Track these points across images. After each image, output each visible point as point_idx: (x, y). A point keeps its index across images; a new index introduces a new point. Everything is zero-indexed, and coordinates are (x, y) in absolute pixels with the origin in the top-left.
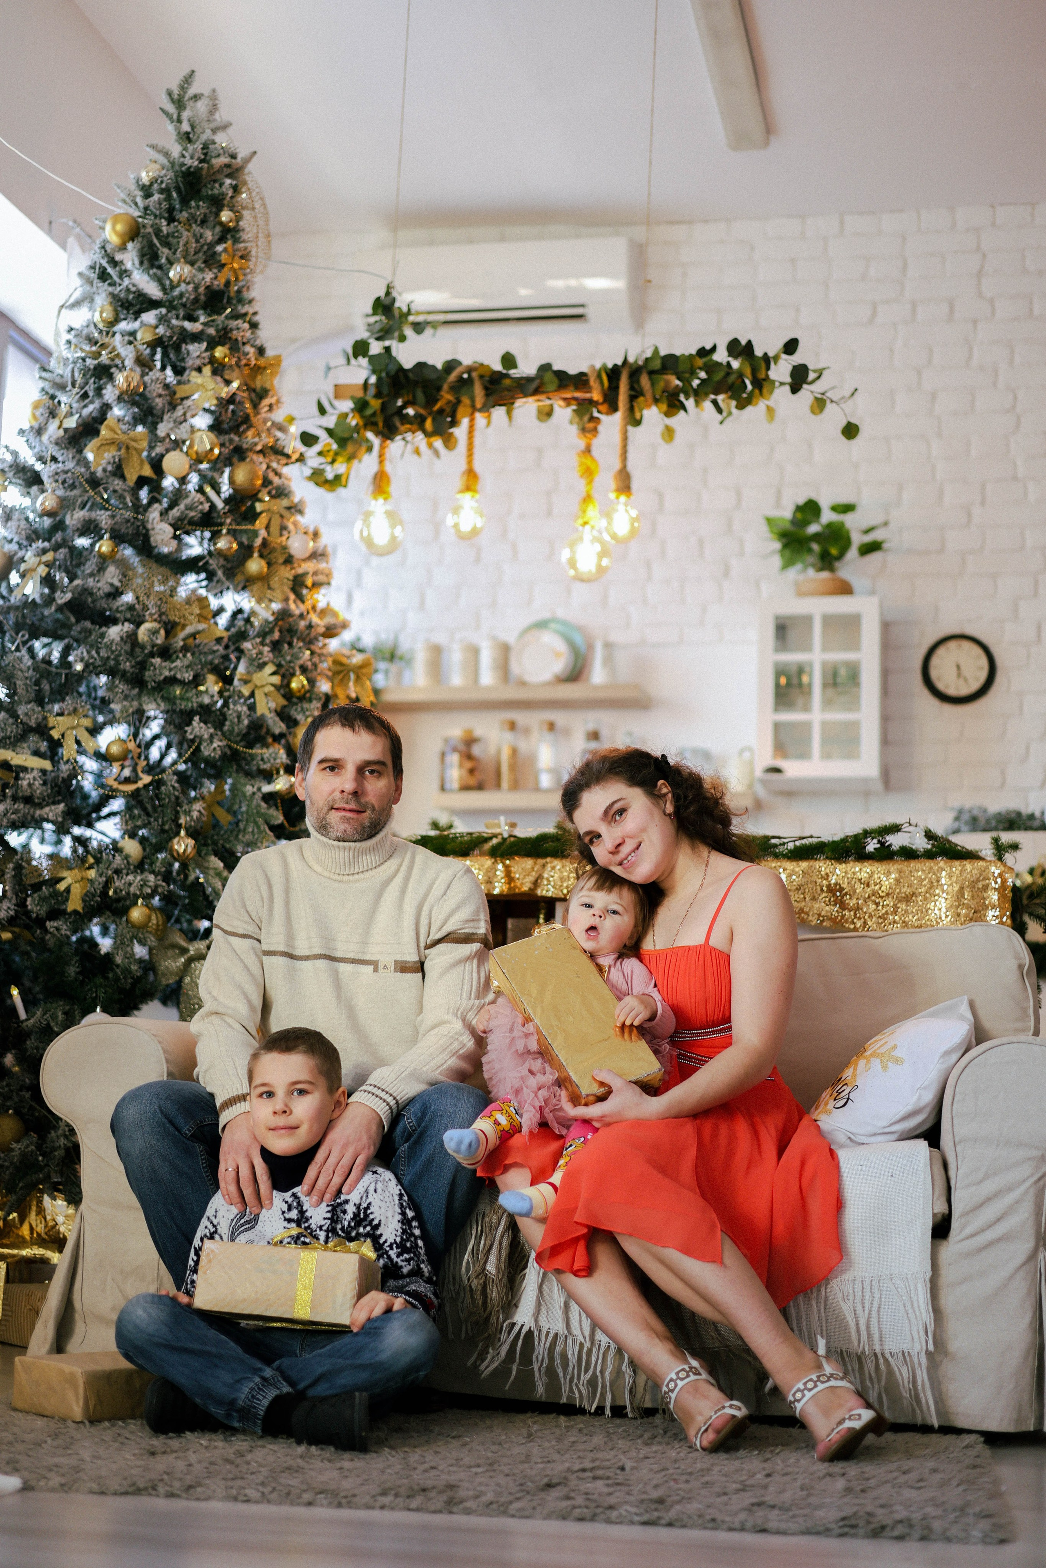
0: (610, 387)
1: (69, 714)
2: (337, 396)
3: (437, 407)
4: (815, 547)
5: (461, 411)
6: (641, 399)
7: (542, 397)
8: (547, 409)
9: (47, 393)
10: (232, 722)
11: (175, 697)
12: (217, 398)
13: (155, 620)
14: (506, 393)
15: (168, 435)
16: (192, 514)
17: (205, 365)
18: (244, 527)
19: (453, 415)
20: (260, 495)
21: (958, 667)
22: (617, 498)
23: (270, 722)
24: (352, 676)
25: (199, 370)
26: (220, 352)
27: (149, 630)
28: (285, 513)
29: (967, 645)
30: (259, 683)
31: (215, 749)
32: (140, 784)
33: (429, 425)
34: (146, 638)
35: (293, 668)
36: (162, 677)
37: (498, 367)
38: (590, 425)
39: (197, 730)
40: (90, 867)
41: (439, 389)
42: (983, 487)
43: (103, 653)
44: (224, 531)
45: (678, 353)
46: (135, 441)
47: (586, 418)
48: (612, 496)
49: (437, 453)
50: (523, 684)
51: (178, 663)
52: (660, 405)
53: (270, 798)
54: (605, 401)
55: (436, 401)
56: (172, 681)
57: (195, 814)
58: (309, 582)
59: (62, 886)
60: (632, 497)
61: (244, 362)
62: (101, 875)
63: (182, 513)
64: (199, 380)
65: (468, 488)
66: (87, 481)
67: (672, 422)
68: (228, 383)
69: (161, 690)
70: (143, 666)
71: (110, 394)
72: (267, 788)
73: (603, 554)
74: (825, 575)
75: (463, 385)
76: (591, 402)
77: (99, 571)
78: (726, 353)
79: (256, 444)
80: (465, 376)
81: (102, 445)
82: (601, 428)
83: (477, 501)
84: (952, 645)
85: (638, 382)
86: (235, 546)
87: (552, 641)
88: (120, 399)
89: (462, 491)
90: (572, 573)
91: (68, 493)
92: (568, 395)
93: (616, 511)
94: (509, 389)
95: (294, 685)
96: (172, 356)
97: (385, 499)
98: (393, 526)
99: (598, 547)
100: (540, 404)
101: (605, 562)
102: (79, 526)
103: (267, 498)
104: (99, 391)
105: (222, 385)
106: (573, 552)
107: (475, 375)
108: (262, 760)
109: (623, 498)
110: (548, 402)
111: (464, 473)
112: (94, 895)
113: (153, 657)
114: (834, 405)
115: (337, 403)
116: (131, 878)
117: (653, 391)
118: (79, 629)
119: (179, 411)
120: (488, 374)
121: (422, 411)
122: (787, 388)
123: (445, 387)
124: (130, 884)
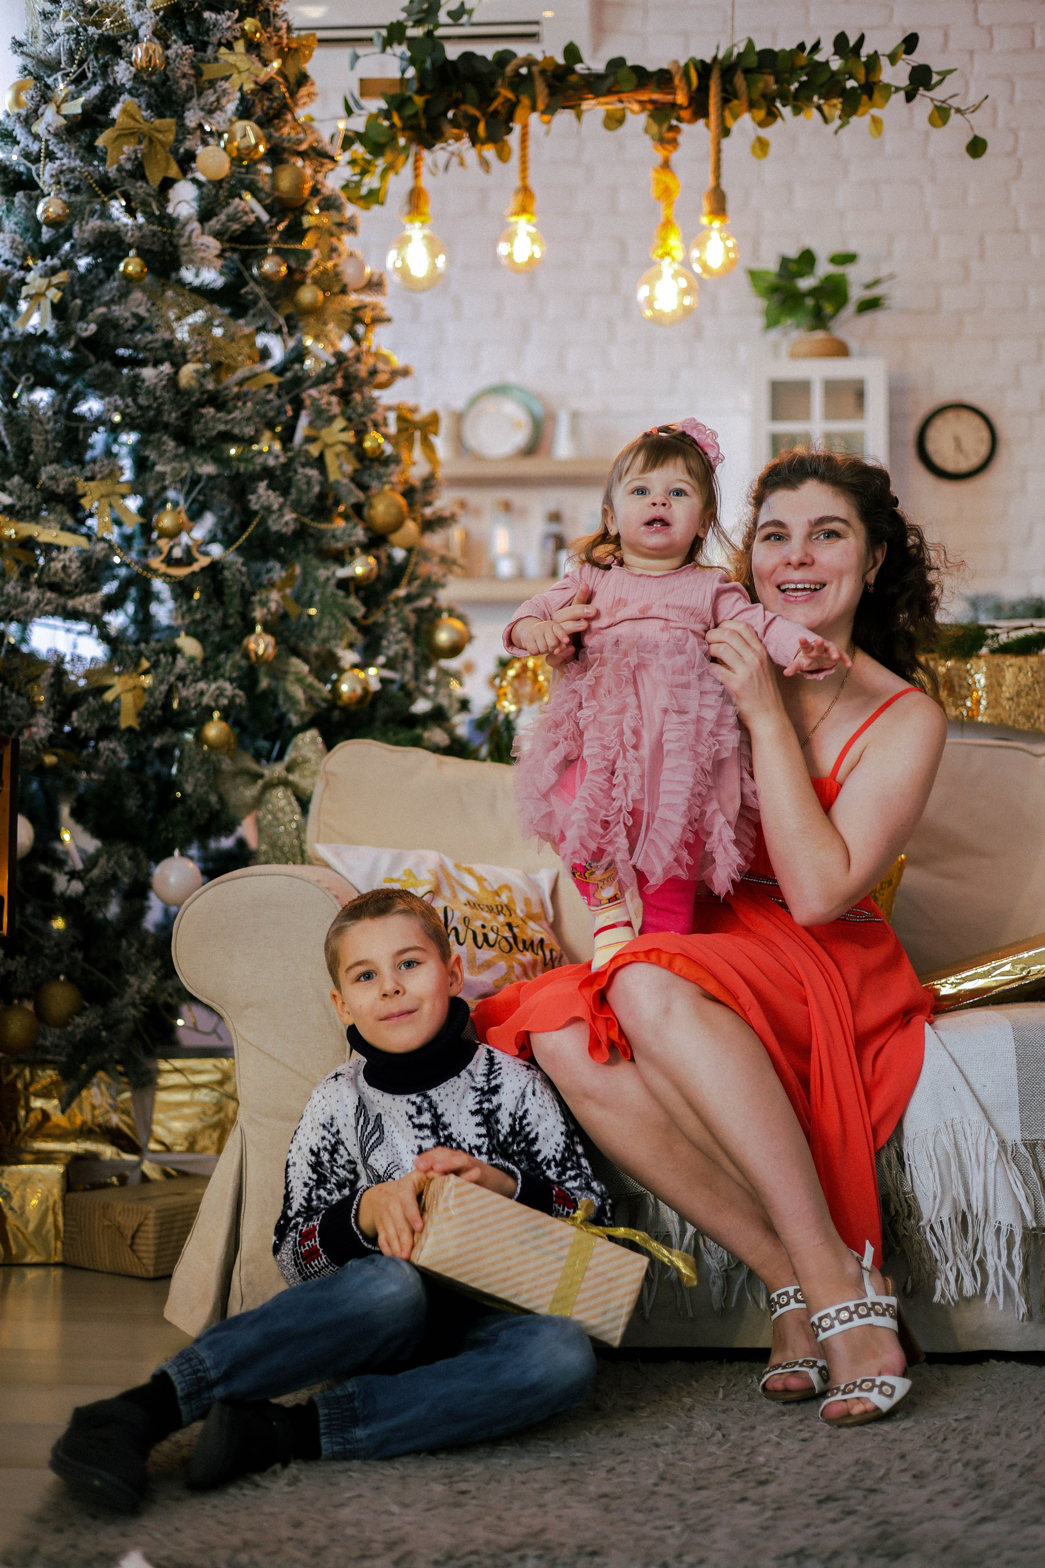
0: (699, 88)
1: (102, 479)
2: (363, 94)
3: (492, 108)
4: (810, 302)
5: (520, 112)
6: (735, 102)
7: (613, 98)
8: (618, 115)
9: (30, 73)
10: (300, 491)
11: (230, 459)
12: (256, 83)
13: (199, 361)
14: (571, 92)
15: (200, 126)
16: (236, 226)
17: (236, 38)
18: (292, 246)
19: (510, 118)
20: (308, 208)
21: (957, 441)
22: (711, 223)
23: (343, 491)
24: (417, 434)
25: (229, 46)
26: (249, 24)
27: (197, 371)
28: (334, 229)
29: (966, 416)
30: (329, 440)
31: (287, 523)
32: (196, 567)
33: (481, 129)
34: (193, 383)
35: (365, 424)
36: (214, 433)
37: (561, 60)
38: (670, 135)
39: (264, 498)
40: (146, 672)
41: (493, 85)
42: (982, 240)
43: (142, 401)
44: (270, 251)
45: (777, 48)
46: (159, 132)
47: (665, 127)
48: (704, 220)
49: (485, 164)
50: (478, 458)
51: (236, 414)
52: (755, 111)
53: (344, 584)
54: (689, 105)
55: (492, 99)
56: (228, 437)
57: (273, 606)
58: (368, 316)
59: (109, 696)
60: (728, 222)
61: (275, 39)
62: (161, 682)
63: (223, 224)
64: (232, 59)
65: (523, 210)
66: (95, 181)
67: (766, 133)
68: (265, 63)
69: (211, 447)
70: (189, 415)
71: (122, 72)
72: (342, 573)
73: (686, 292)
74: (820, 335)
75: (520, 83)
76: (673, 105)
77: (120, 298)
78: (832, 50)
79: (300, 142)
80: (524, 71)
81: (119, 136)
82: (681, 139)
83: (534, 226)
84: (950, 416)
85: (731, 82)
86: (284, 269)
87: (511, 409)
88: (136, 77)
89: (517, 214)
90: (648, 313)
91: (73, 199)
92: (644, 97)
93: (709, 238)
94: (575, 87)
95: (368, 444)
96: (189, 28)
97: (423, 222)
98: (434, 255)
99: (683, 283)
100: (610, 107)
101: (687, 301)
102: (92, 241)
103: (317, 211)
104: (105, 69)
105: (259, 65)
106: (652, 290)
107: (535, 69)
108: (334, 536)
109: (717, 224)
110: (619, 106)
111: (517, 192)
112: (154, 708)
113: (203, 406)
114: (959, 116)
115: (364, 102)
116: (202, 685)
117: (749, 93)
118: (97, 372)
119: (210, 97)
120: (550, 68)
121: (476, 113)
122: (902, 95)
123: (500, 82)
124: (202, 693)
